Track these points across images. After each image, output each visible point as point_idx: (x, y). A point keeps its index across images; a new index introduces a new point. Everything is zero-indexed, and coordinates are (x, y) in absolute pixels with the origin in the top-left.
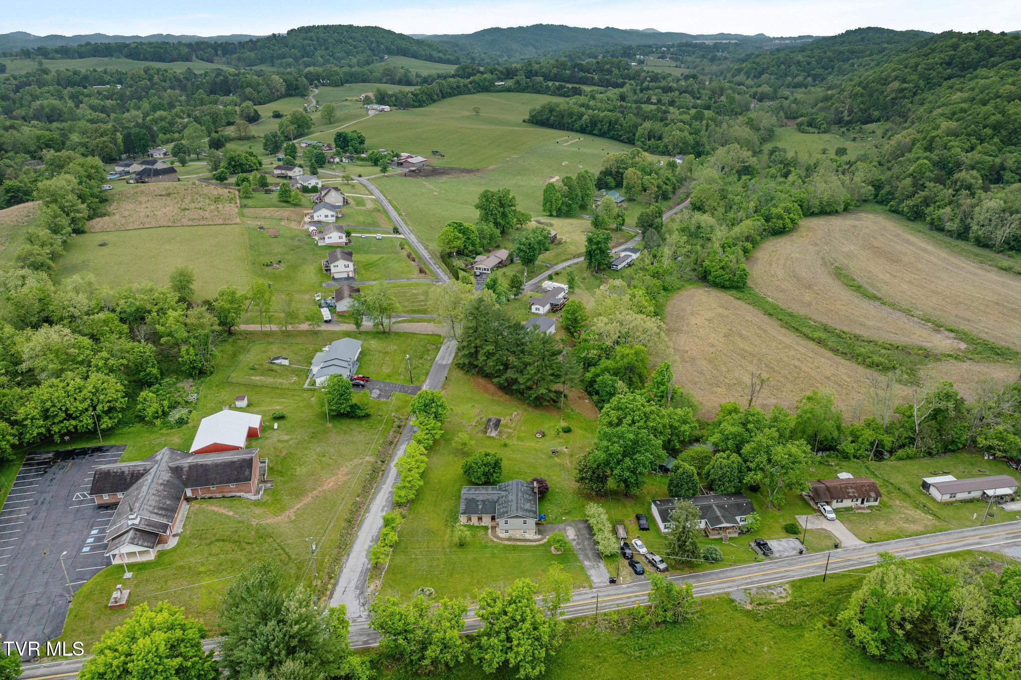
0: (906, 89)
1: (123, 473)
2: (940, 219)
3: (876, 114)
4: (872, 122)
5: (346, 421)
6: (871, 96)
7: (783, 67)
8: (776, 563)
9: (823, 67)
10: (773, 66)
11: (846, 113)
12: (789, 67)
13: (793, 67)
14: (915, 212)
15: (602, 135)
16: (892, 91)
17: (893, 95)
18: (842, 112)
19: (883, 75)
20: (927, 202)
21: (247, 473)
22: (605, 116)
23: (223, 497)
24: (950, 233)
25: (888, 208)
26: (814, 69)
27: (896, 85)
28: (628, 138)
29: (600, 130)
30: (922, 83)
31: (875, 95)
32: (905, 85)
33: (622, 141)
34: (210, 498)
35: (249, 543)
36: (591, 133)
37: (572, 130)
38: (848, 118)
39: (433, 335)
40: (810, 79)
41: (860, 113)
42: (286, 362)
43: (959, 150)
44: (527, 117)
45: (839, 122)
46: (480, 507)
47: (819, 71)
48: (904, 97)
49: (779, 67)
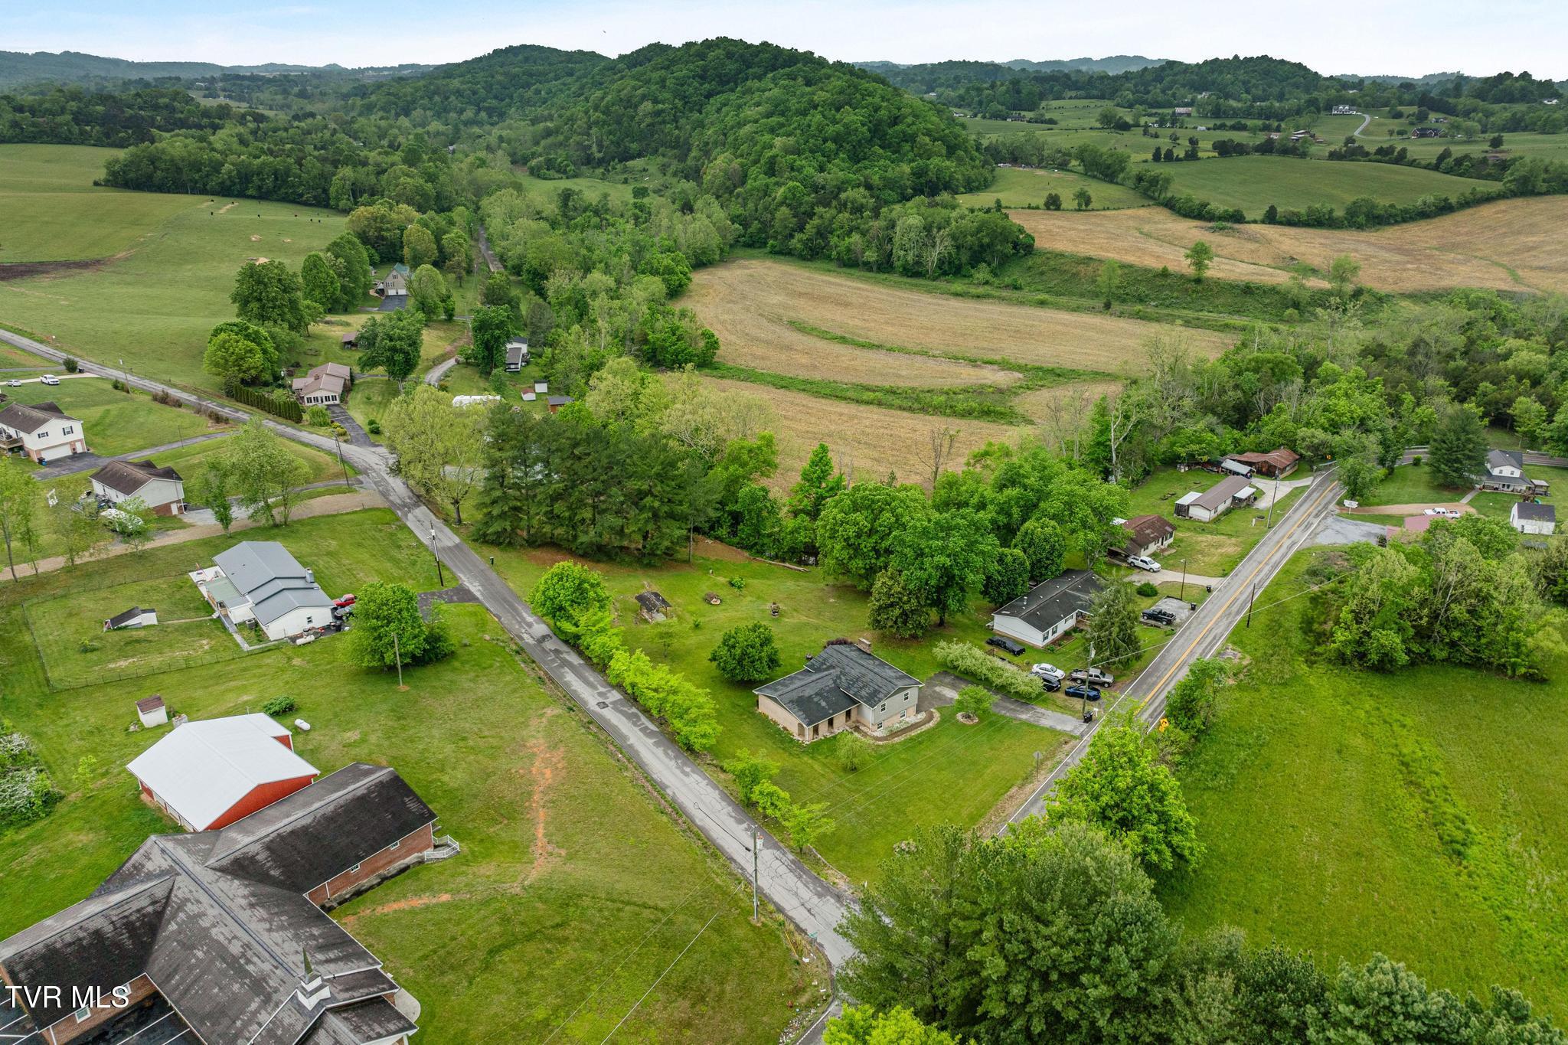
0: (663, 111)
1: (97, 933)
2: (849, 250)
3: (634, 146)
4: (633, 158)
5: (429, 671)
6: (619, 122)
7: (437, 98)
8: (1189, 627)
9: (496, 97)
10: (422, 98)
11: (595, 148)
12: (447, 98)
13: (452, 98)
14: (811, 249)
15: (263, 196)
16: (645, 116)
17: (648, 120)
18: (590, 147)
19: (623, 94)
20: (823, 233)
21: (412, 806)
22: (263, 163)
23: (384, 879)
24: (868, 266)
25: (768, 249)
26: (484, 100)
27: (647, 106)
28: (315, 198)
29: (260, 188)
30: (679, 103)
31: (625, 121)
32: (661, 106)
33: (306, 204)
34: (358, 893)
35: (558, 925)
36: (242, 195)
37: (204, 191)
38: (600, 155)
39: (365, 510)
40: (483, 114)
41: (613, 148)
42: (150, 619)
43: (811, 170)
44: (101, 174)
45: (588, 161)
46: (823, 704)
47: (494, 103)
48: (664, 122)
49: (431, 99)
